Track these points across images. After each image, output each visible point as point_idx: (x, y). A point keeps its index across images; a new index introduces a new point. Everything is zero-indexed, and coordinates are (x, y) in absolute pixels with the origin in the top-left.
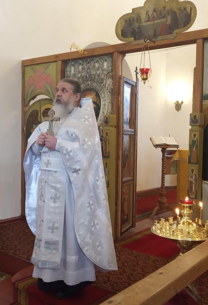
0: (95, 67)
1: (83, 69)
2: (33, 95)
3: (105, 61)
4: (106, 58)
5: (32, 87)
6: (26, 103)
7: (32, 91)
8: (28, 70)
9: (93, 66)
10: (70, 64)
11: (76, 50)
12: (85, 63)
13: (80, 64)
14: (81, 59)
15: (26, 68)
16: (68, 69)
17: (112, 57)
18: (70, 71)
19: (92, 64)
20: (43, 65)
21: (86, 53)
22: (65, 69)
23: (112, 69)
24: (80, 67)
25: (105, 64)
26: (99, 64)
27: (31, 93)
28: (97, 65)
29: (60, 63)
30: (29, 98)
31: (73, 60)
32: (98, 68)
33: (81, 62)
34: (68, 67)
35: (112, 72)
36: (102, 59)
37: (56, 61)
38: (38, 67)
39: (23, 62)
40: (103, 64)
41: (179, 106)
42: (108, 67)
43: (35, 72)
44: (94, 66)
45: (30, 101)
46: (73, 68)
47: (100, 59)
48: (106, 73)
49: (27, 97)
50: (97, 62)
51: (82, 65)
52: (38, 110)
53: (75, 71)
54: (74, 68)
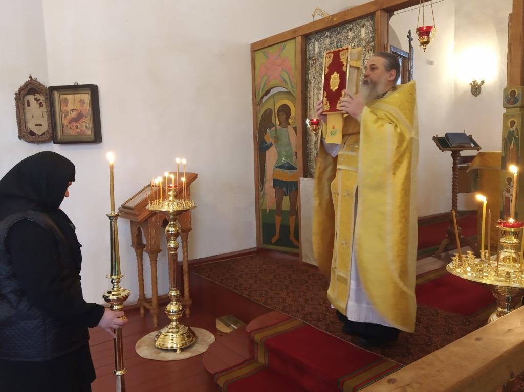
0: (348, 38)
1: (331, 43)
2: (266, 89)
3: (363, 27)
4: (364, 21)
5: (265, 78)
6: (258, 100)
7: (265, 84)
8: (259, 55)
9: (345, 37)
10: (313, 40)
11: (321, 18)
12: (334, 34)
13: (327, 37)
14: (328, 29)
15: (256, 52)
16: (310, 47)
17: (373, 19)
18: (314, 49)
19: (345, 34)
20: (277, 46)
21: (335, 19)
22: (306, 48)
23: (373, 37)
24: (328, 41)
25: (363, 31)
26: (354, 32)
27: (264, 86)
28: (350, 34)
29: (299, 39)
30: (261, 93)
31: (317, 32)
32: (353, 38)
33: (328, 33)
34: (311, 44)
35: (373, 41)
36: (359, 24)
37: (295, 38)
38: (271, 50)
39: (253, 45)
40: (359, 31)
41: (477, 88)
42: (367, 34)
43: (268, 58)
44: (348, 36)
45: (262, 98)
46: (317, 44)
47: (355, 25)
48: (364, 44)
49: (259, 92)
50: (351, 30)
51: (330, 38)
52: (272, 108)
53: (319, 48)
54: (320, 44)
